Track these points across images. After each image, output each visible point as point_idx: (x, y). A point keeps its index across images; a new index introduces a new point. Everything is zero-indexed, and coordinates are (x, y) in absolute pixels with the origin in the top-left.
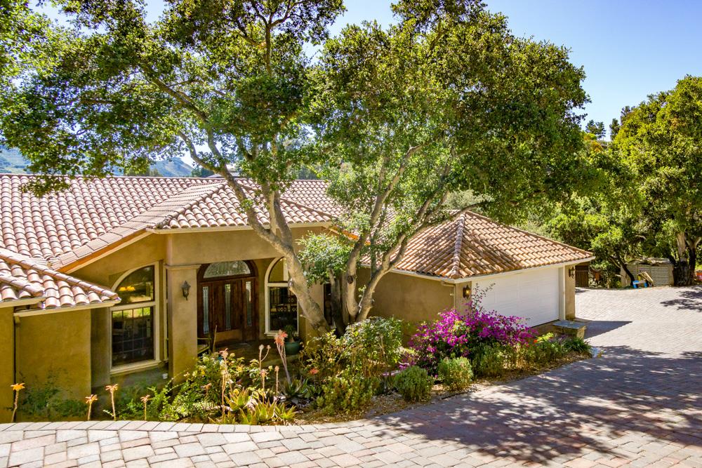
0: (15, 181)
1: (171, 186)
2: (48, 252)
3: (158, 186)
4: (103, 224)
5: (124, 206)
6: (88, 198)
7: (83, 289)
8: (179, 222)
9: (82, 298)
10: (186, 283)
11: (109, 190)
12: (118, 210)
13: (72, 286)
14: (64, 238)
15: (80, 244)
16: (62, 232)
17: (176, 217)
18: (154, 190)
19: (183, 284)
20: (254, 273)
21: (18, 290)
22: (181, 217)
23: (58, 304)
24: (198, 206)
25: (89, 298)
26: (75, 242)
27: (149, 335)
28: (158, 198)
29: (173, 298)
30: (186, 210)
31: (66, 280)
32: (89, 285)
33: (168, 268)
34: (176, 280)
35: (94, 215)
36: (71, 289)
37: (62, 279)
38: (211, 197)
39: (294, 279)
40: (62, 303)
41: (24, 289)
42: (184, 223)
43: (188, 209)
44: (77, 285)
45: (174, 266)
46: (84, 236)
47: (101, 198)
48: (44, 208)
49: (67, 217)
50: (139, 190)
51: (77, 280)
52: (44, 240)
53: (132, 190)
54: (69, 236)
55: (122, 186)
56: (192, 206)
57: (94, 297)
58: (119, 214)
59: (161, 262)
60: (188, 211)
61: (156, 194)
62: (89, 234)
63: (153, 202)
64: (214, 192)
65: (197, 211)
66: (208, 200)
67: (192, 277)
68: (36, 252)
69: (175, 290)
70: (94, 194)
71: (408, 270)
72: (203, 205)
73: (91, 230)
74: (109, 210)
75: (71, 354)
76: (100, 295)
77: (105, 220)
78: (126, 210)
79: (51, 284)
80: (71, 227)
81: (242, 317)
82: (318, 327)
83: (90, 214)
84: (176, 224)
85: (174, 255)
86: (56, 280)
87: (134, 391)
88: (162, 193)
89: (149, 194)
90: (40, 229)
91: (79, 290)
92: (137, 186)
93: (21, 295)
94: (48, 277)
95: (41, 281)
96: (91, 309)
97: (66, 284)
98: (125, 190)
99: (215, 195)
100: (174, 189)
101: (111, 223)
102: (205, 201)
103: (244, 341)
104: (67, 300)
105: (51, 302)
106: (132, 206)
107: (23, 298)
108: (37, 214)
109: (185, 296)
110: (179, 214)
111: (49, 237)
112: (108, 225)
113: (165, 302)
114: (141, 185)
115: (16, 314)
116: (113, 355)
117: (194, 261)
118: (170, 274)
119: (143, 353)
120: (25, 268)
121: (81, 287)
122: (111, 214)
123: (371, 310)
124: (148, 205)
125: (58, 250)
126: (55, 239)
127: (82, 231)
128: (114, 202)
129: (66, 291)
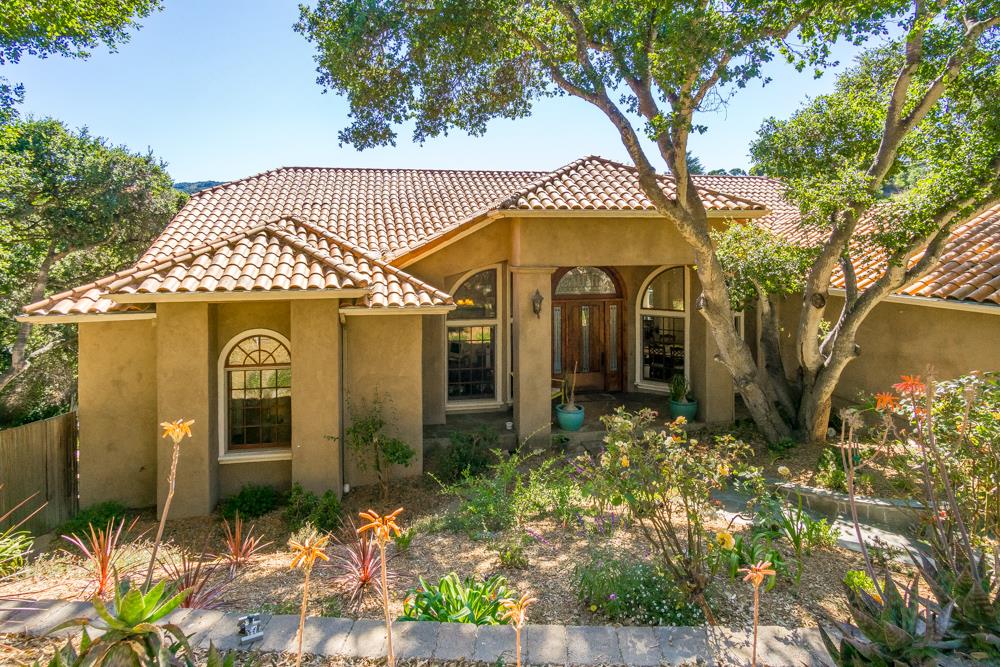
0: (363, 174)
1: (514, 180)
2: (384, 246)
3: (499, 180)
4: (441, 219)
5: (463, 200)
6: (427, 192)
7: (413, 287)
8: (529, 201)
9: (411, 298)
10: (538, 293)
11: (448, 184)
12: (456, 204)
13: (402, 281)
14: (401, 232)
15: (416, 239)
16: (400, 226)
17: (525, 195)
18: (494, 184)
19: (534, 294)
20: (621, 292)
21: (342, 276)
22: (531, 195)
23: (386, 304)
24: (553, 183)
25: (419, 300)
26: (411, 237)
27: (488, 365)
28: (499, 192)
29: (521, 314)
30: (537, 187)
31: (396, 274)
32: (420, 282)
33: (514, 270)
34: (525, 288)
35: (432, 209)
36: (400, 285)
37: (392, 272)
38: (568, 175)
39: (709, 294)
40: (391, 302)
41: (347, 275)
42: (536, 203)
43: (541, 186)
44: (407, 280)
45: (522, 266)
46: (421, 231)
47: (439, 192)
48: (386, 201)
49: (406, 210)
50: (479, 184)
51: (408, 275)
52: (383, 233)
53: (471, 184)
54: (406, 231)
55: (461, 180)
56: (545, 182)
57: (426, 298)
58: (458, 209)
59: (505, 263)
60: (540, 189)
61: (496, 188)
62: (426, 229)
63: (494, 197)
64: (572, 168)
65: (551, 189)
66: (565, 177)
67: (544, 284)
68: (373, 245)
69: (523, 302)
70: (433, 187)
71: (920, 295)
72: (558, 183)
73: (428, 225)
74: (448, 204)
75: (400, 375)
76: (432, 296)
77: (443, 214)
78: (465, 204)
79: (380, 277)
80: (409, 220)
81: (604, 355)
82: (747, 383)
83: (428, 208)
84: (526, 203)
85: (522, 250)
86: (386, 273)
87: (472, 440)
88: (504, 188)
89: (489, 188)
90: (380, 222)
91: (408, 288)
92: (476, 180)
93: (344, 284)
94: (377, 269)
95: (371, 273)
96: (423, 316)
97: (396, 279)
98: (464, 184)
99: (573, 172)
100: (516, 183)
101: (449, 218)
102: (561, 179)
103: (605, 390)
104: (395, 299)
105: (378, 299)
106: (471, 200)
107: (347, 287)
108: (378, 206)
109: (536, 311)
110: (529, 191)
111: (388, 230)
112: (446, 220)
113: (509, 321)
114: (481, 179)
115: (341, 311)
116: (449, 385)
117: (547, 262)
118: (517, 279)
119: (483, 388)
120: (357, 256)
121: (411, 283)
122: (449, 209)
123: (851, 362)
124: (488, 200)
125: (394, 245)
126: (393, 233)
127: (419, 225)
128: (453, 196)
129: (395, 287)
